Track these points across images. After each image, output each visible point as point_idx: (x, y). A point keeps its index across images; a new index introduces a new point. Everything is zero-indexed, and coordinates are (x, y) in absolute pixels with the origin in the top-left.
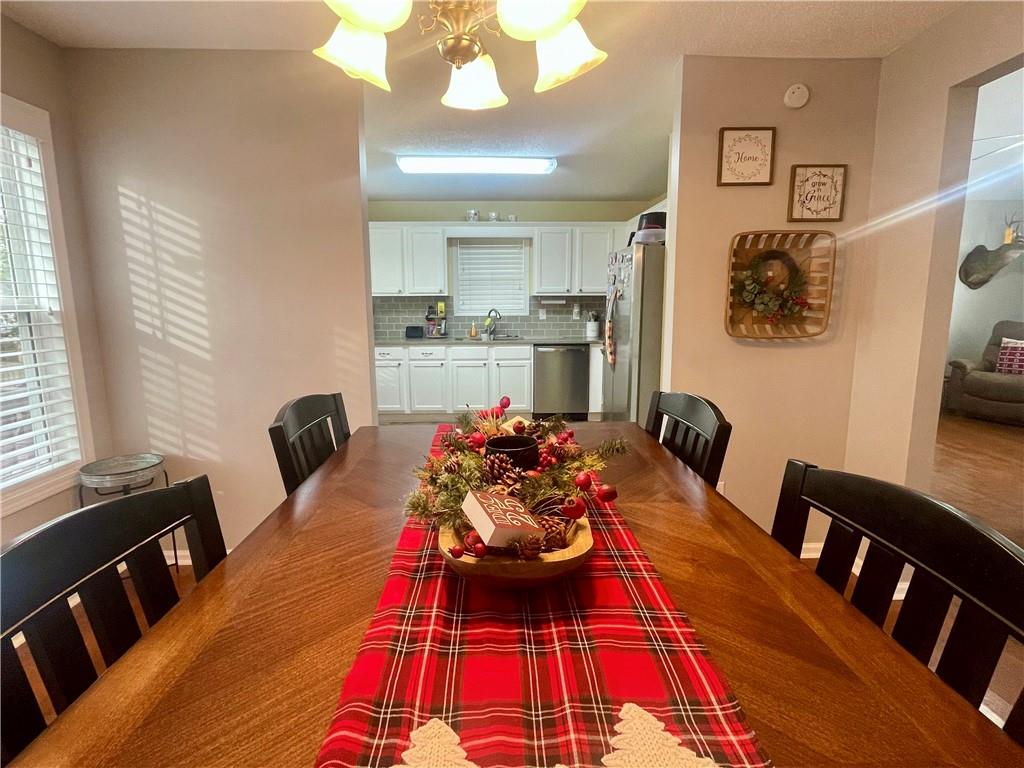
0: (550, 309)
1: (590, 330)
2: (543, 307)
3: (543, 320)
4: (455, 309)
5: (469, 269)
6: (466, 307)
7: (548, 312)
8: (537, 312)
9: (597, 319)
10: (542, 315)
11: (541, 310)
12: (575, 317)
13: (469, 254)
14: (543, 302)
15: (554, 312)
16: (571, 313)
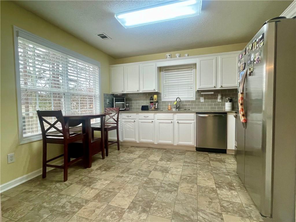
0: (206, 97)
1: (228, 106)
2: (202, 96)
3: (202, 102)
4: (162, 98)
5: (169, 81)
6: (166, 97)
7: (205, 99)
8: (199, 99)
9: (231, 101)
10: (202, 100)
11: (201, 98)
12: (219, 100)
13: (169, 74)
14: (202, 93)
15: (208, 99)
16: (217, 98)
